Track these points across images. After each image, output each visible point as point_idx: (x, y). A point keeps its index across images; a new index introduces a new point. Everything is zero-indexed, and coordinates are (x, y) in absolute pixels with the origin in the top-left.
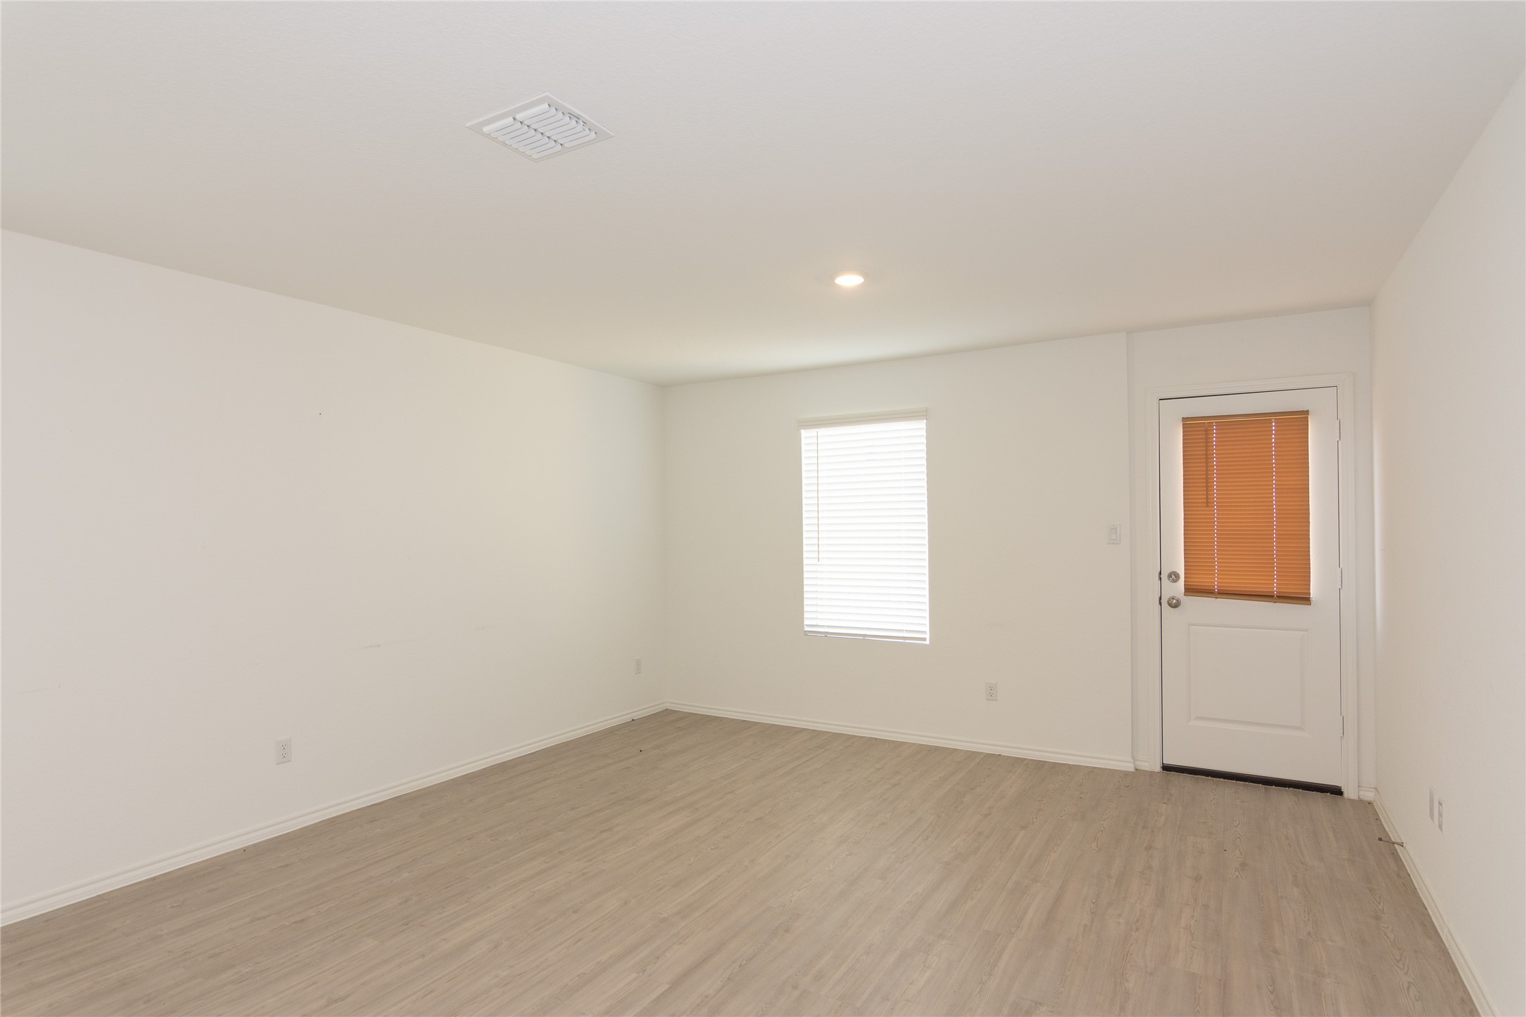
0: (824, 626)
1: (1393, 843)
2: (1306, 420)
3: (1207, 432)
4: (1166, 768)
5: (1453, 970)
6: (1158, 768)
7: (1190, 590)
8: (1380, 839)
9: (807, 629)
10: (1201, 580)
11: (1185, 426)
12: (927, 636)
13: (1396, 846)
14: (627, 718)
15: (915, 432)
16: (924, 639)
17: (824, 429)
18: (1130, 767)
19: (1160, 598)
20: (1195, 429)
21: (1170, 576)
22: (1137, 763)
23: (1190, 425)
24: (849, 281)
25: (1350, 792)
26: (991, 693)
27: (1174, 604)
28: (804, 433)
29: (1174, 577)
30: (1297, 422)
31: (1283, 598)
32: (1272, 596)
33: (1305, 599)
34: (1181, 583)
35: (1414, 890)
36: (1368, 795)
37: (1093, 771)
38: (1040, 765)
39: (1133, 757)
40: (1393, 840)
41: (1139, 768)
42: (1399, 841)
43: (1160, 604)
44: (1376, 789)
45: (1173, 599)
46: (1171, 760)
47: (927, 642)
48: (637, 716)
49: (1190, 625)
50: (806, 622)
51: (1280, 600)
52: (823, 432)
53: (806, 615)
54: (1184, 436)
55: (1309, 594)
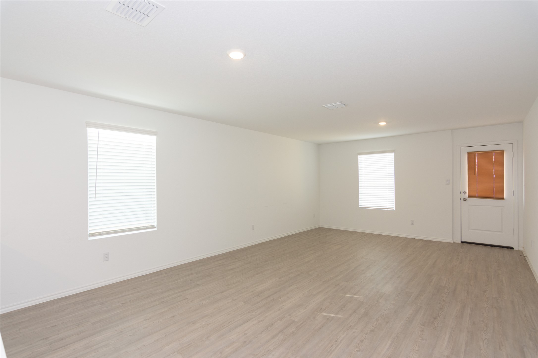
0: (364, 206)
1: (525, 257)
2: (503, 152)
3: (475, 155)
4: (462, 242)
5: (533, 276)
6: (460, 242)
7: (469, 196)
8: (521, 256)
9: (360, 206)
10: (472, 194)
11: (468, 154)
13: (526, 257)
14: (311, 228)
15: (391, 156)
16: (393, 209)
17: (365, 155)
18: (452, 242)
19: (461, 198)
20: (471, 155)
21: (464, 193)
22: (454, 241)
23: (469, 154)
24: (383, 124)
25: (516, 248)
26: (412, 223)
27: (465, 200)
28: (359, 156)
29: (465, 193)
30: (501, 153)
31: (496, 198)
32: (493, 198)
33: (503, 198)
34: (467, 195)
35: (528, 265)
36: (521, 249)
37: (441, 242)
38: (426, 241)
39: (453, 239)
40: (525, 256)
41: (454, 242)
42: (526, 256)
43: (461, 200)
44: (523, 248)
45: (465, 198)
46: (463, 240)
47: (394, 210)
48: (314, 228)
49: (469, 205)
50: (360, 205)
51: (495, 199)
52: (365, 156)
53: (359, 203)
54: (468, 156)
55: (504, 197)
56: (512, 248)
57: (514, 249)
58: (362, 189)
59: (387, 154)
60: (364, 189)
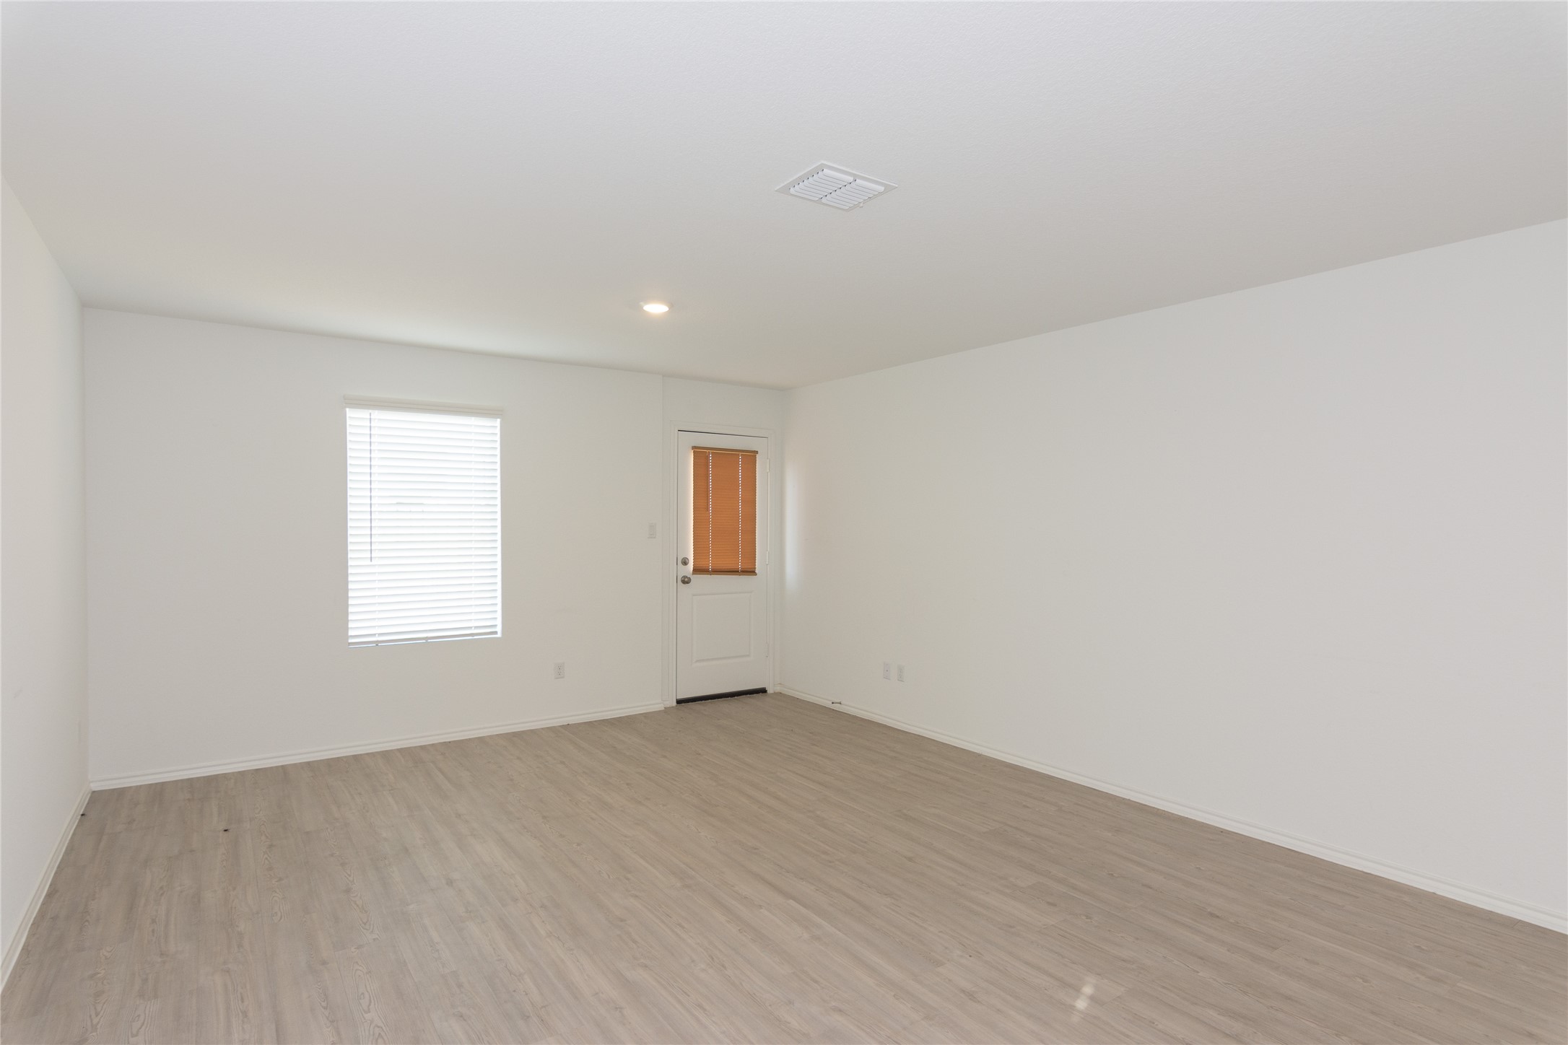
0: (374, 635)
2: (756, 457)
3: (708, 459)
4: (679, 702)
6: (675, 704)
7: (697, 570)
9: (351, 641)
10: (702, 564)
11: (694, 454)
12: (499, 629)
14: (77, 816)
16: (496, 633)
17: (377, 415)
18: (661, 707)
19: (677, 578)
20: (701, 454)
21: (683, 561)
22: (665, 703)
23: (697, 453)
25: (770, 689)
26: (560, 671)
27: (686, 581)
28: (350, 413)
29: (687, 561)
30: (751, 456)
31: (743, 572)
32: (737, 572)
33: (753, 572)
34: (691, 566)
36: (780, 688)
37: (644, 716)
39: (662, 699)
41: (665, 706)
43: (677, 581)
44: (780, 684)
45: (686, 577)
46: (681, 697)
47: (499, 635)
49: (691, 594)
50: (351, 633)
51: (741, 574)
53: (353, 626)
54: (694, 459)
55: (755, 568)
56: (763, 691)
57: (768, 692)
58: (369, 562)
59: (473, 418)
60: (373, 563)
